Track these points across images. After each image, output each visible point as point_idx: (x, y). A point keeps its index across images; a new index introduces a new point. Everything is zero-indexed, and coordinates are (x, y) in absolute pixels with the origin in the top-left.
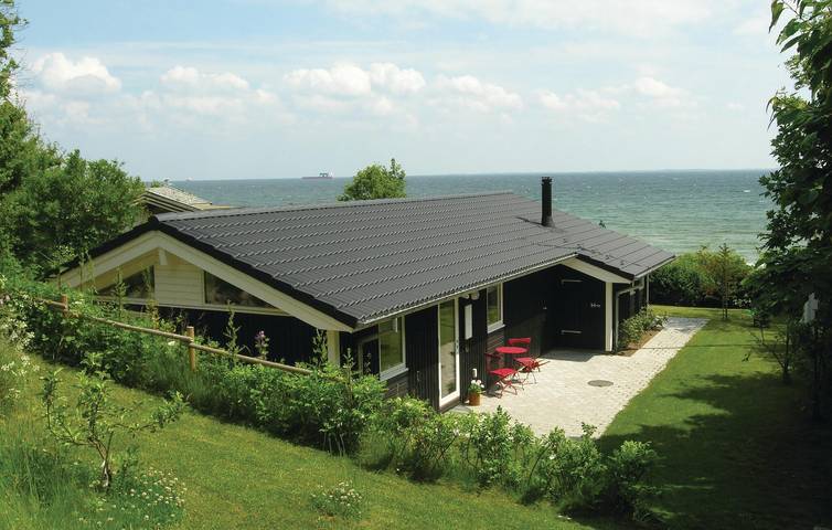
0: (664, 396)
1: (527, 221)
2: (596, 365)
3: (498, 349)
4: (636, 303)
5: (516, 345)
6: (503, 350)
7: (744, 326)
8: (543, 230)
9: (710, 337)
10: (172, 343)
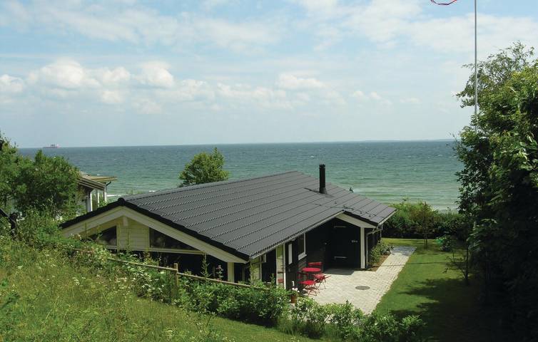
0: (400, 293)
1: (311, 190)
2: (357, 277)
3: (304, 269)
4: (375, 238)
5: (313, 266)
6: (306, 269)
7: (437, 251)
8: (320, 196)
9: (419, 258)
10: (162, 273)
